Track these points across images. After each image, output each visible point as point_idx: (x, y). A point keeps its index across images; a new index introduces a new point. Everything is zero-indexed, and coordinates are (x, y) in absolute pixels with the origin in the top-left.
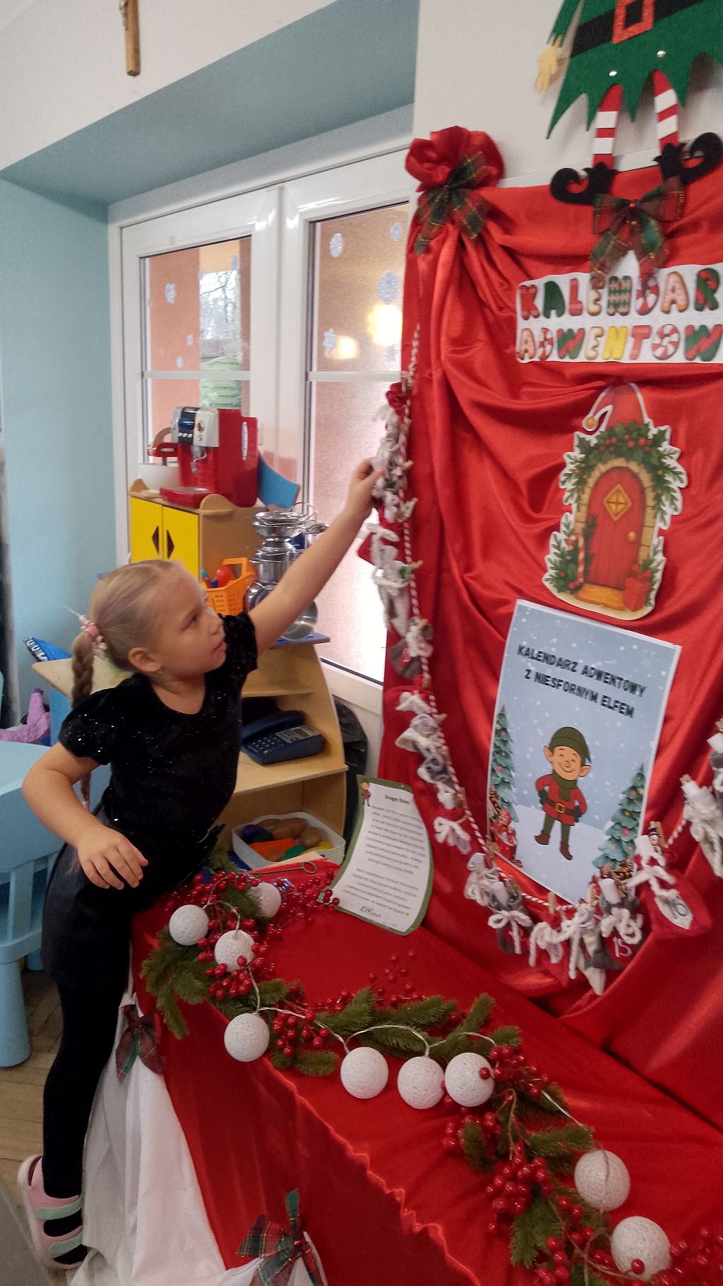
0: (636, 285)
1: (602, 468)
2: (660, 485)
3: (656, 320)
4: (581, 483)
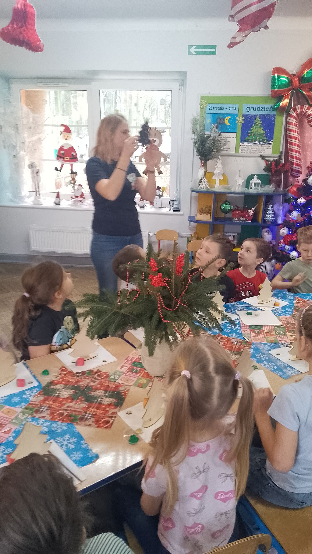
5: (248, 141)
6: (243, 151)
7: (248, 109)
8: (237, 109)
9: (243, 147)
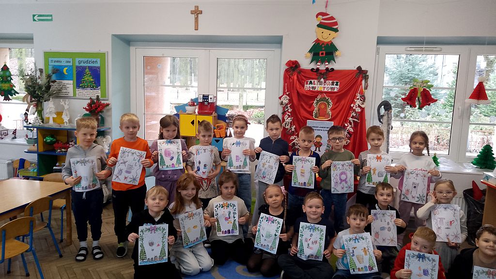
0: (323, 82)
1: (320, 103)
2: (329, 104)
3: (326, 86)
4: (317, 105)
5: (82, 87)
6: (79, 95)
7: (80, 62)
8: (71, 62)
9: (79, 91)
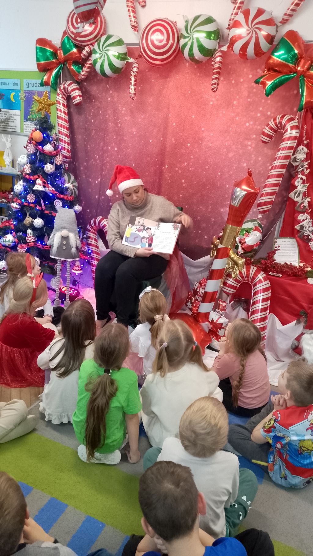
5: (29, 119)
6: (27, 130)
7: (28, 85)
8: (19, 85)
9: (26, 126)
